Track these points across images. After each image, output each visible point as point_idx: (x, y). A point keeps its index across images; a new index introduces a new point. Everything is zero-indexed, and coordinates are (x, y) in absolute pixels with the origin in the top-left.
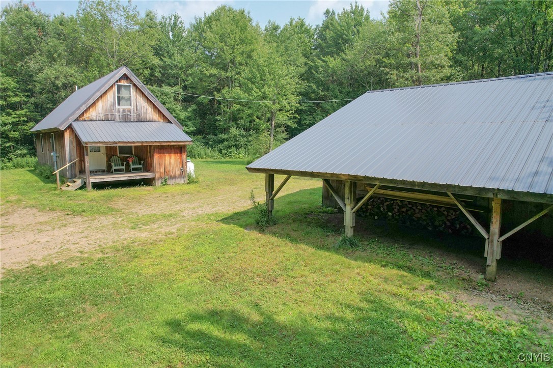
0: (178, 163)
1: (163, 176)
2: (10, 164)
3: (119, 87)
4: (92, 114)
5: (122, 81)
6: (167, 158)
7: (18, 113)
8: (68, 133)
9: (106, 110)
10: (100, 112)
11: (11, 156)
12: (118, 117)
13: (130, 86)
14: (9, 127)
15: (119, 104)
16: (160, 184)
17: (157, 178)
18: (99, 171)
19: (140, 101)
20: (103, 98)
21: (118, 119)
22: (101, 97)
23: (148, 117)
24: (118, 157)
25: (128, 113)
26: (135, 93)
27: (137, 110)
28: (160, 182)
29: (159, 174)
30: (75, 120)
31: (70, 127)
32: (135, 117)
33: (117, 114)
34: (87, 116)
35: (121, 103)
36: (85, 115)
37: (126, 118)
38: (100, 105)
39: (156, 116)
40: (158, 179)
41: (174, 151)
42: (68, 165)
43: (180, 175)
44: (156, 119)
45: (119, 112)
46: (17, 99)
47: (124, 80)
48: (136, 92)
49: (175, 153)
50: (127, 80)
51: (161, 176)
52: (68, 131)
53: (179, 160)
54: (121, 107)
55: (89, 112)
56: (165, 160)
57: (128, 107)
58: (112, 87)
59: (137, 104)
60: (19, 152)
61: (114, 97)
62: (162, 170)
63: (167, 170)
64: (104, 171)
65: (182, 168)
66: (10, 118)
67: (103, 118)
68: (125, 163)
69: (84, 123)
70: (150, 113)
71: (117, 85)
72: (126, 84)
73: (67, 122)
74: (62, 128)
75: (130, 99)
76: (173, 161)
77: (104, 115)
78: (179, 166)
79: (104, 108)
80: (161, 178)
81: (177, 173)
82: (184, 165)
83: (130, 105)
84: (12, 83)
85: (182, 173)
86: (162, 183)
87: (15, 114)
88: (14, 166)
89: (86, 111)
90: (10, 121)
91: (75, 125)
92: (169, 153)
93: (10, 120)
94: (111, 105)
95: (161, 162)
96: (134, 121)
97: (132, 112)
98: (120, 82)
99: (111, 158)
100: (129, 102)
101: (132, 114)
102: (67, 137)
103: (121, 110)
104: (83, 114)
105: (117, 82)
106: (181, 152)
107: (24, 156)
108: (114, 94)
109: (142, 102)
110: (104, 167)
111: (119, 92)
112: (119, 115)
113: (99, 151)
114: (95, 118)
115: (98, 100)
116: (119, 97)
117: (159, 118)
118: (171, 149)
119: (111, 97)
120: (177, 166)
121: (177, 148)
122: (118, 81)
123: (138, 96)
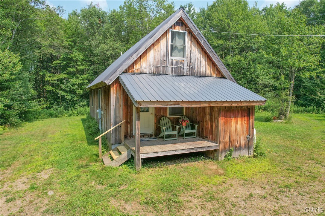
0: (245, 130)
1: (227, 146)
2: (75, 112)
3: (173, 34)
4: (142, 66)
5: (177, 27)
6: (233, 123)
7: (83, 76)
8: (115, 89)
9: (158, 61)
10: (151, 64)
11: (77, 106)
12: (170, 70)
13: (185, 33)
14: (76, 87)
15: (171, 56)
16: (223, 158)
17: (220, 150)
18: (146, 135)
19: (194, 51)
20: (155, 47)
21: (170, 73)
22: (153, 45)
23: (201, 71)
24: (169, 119)
25: (181, 65)
26: (189, 42)
27: (190, 62)
28: (223, 155)
29: (223, 144)
30: (124, 73)
31: (118, 81)
32: (188, 70)
33: (169, 67)
34: (137, 68)
35: (173, 53)
36: (135, 67)
37: (178, 72)
38: (151, 55)
39: (209, 71)
40: (222, 152)
41: (242, 113)
42: (112, 128)
43: (245, 145)
44: (210, 74)
45: (172, 64)
46: (83, 67)
47: (179, 26)
48: (191, 40)
49: (242, 117)
50: (182, 26)
51: (225, 147)
52: (115, 86)
53: (246, 126)
54: (174, 59)
55: (139, 63)
56: (231, 126)
57: (182, 59)
58: (165, 33)
59: (192, 55)
60: (81, 103)
61: (167, 46)
62: (227, 139)
63: (232, 139)
64: (151, 135)
65: (248, 136)
66: (78, 80)
67: (155, 70)
68: (178, 127)
69: (134, 76)
70: (204, 67)
71: (171, 31)
72: (181, 31)
73: (115, 75)
74: (108, 82)
75: (183, 49)
76: (239, 126)
77: (156, 67)
78: (245, 133)
79: (156, 58)
80: (225, 150)
81: (243, 142)
82: (251, 133)
83: (184, 57)
84: (81, 56)
85: (247, 141)
86: (225, 156)
87: (81, 78)
88: (78, 113)
89: (136, 62)
90: (77, 83)
91: (124, 78)
92: (236, 116)
93: (78, 81)
94: (164, 56)
95: (226, 129)
96: (187, 75)
97: (186, 64)
98: (174, 28)
99: (160, 119)
100: (182, 52)
101: (185, 67)
102: (113, 93)
103: (174, 62)
104: (132, 65)
105: (171, 27)
106: (248, 116)
107: (84, 106)
108: (167, 42)
109: (196, 54)
110: (152, 130)
111: (172, 41)
112: (172, 68)
113: (147, 111)
114: (145, 71)
115: (149, 49)
116: (172, 46)
117: (213, 73)
118: (238, 111)
119: (164, 45)
120: (243, 133)
121: (245, 110)
122: (173, 27)
123: (192, 45)
